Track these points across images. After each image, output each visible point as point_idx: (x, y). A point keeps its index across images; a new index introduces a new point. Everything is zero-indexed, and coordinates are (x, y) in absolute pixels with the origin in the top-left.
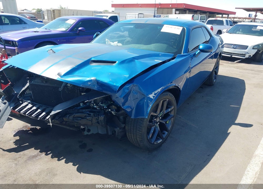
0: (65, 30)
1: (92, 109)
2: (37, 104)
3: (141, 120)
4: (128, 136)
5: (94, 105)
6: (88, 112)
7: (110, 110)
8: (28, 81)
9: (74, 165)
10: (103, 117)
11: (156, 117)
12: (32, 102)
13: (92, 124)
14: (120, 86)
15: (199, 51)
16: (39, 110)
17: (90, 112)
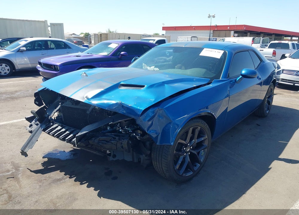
0: (107, 54)
1: (118, 133)
2: (66, 126)
3: (166, 147)
4: (154, 164)
5: (119, 129)
6: (113, 136)
7: (134, 134)
8: (60, 103)
9: (95, 190)
10: (127, 141)
11: (186, 146)
12: (62, 124)
13: (117, 148)
14: (143, 109)
15: (241, 76)
16: (67, 132)
17: (115, 135)
